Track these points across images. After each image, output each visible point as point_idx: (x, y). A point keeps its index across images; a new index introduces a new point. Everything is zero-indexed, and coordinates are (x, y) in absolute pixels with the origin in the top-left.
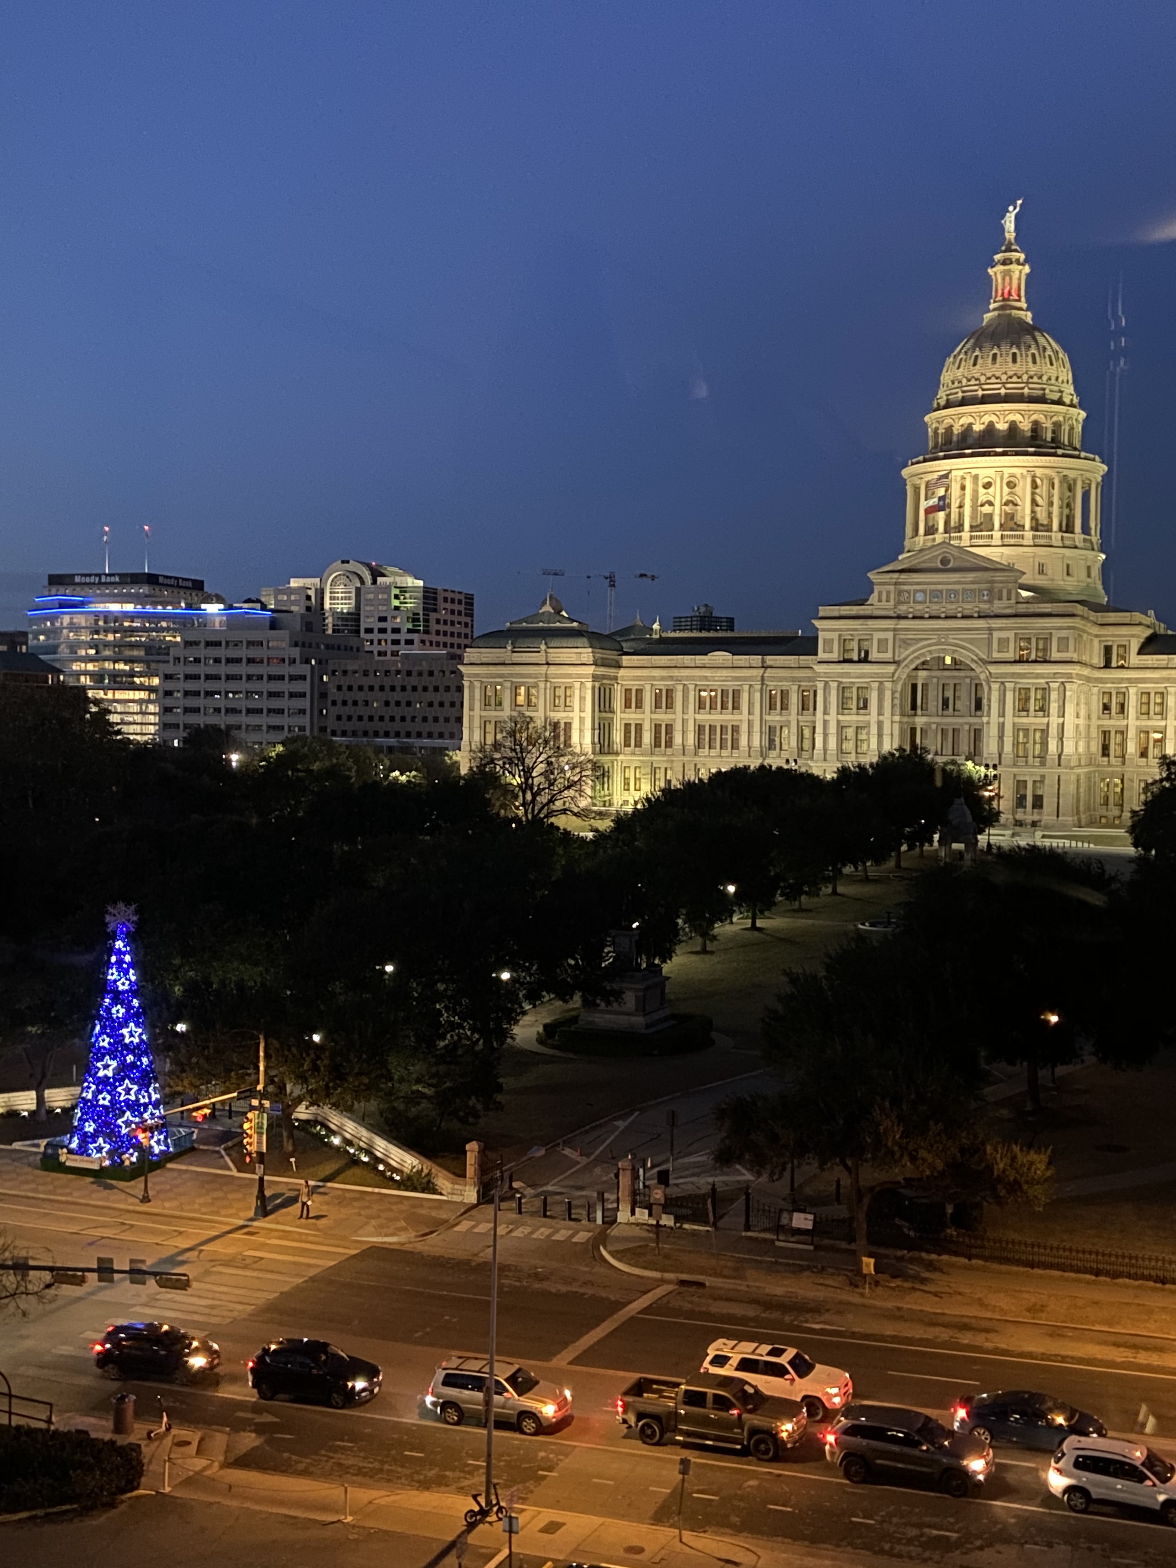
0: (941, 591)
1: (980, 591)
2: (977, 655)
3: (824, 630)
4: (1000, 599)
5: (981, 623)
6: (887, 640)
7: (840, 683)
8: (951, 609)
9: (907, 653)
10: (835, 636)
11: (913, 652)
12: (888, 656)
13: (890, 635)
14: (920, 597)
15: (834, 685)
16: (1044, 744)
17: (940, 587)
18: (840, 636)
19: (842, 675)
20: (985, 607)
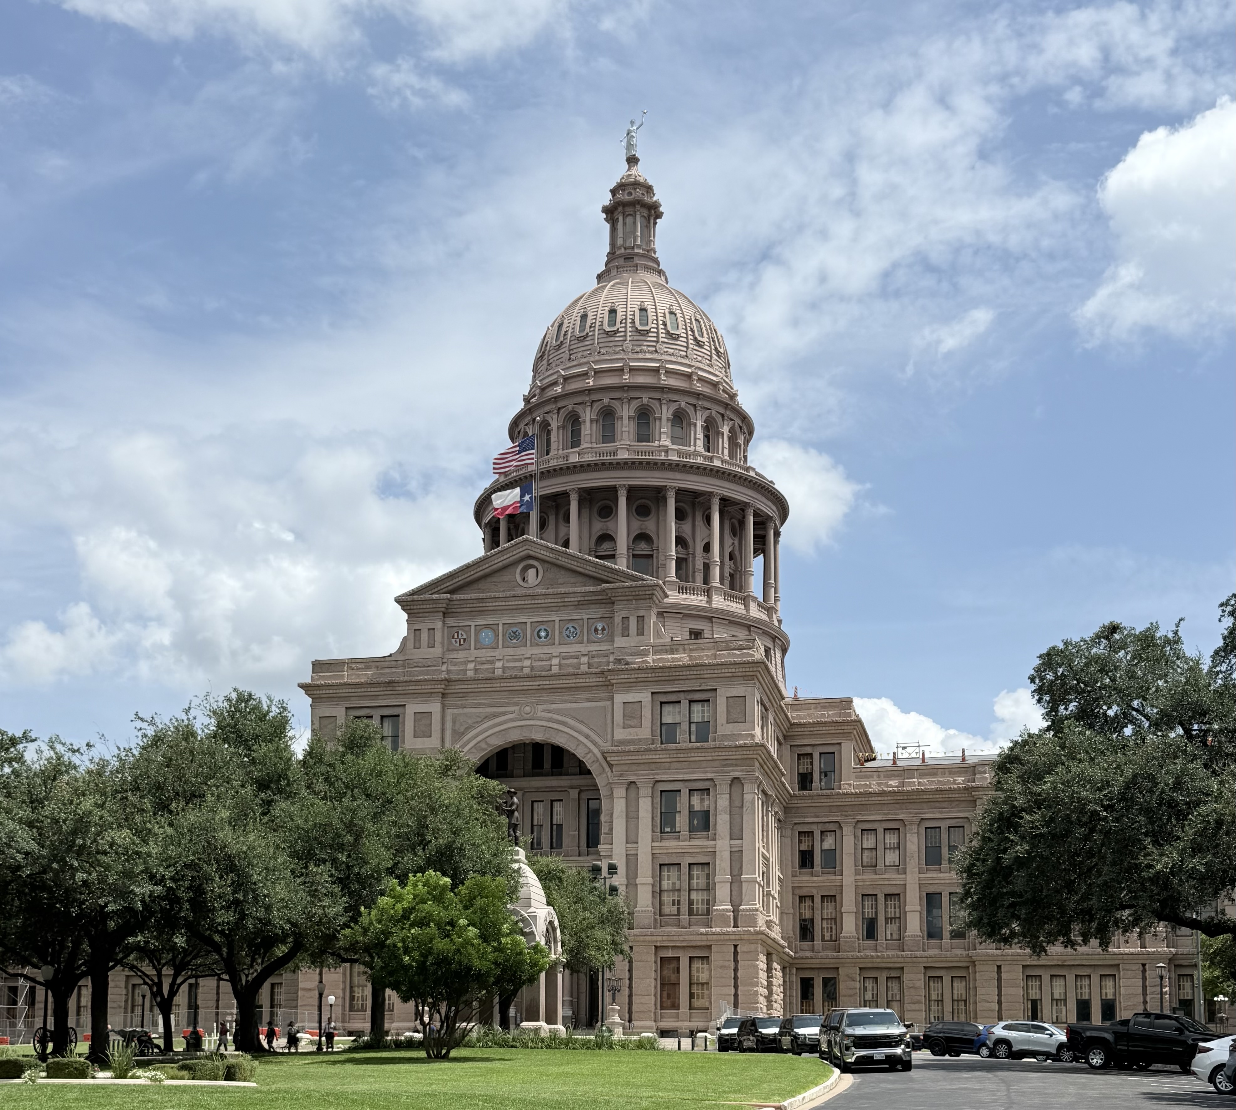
0: (523, 627)
1: (591, 622)
2: (586, 736)
4: (625, 633)
5: (593, 677)
6: (430, 714)
8: (542, 654)
9: (466, 737)
10: (339, 710)
11: (476, 736)
12: (432, 742)
13: (434, 706)
14: (487, 636)
16: (709, 888)
17: (520, 619)
18: (348, 710)
20: (600, 649)
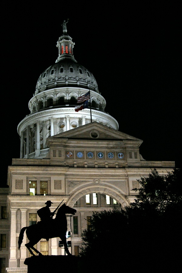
0: (93, 152)
1: (117, 153)
2: (119, 192)
3: (16, 174)
4: (131, 157)
5: (120, 172)
6: (60, 181)
7: (28, 210)
8: (101, 162)
9: (74, 190)
10: (24, 178)
11: (78, 189)
12: (62, 191)
13: (62, 178)
14: (80, 155)
15: (24, 211)
17: (92, 150)
18: (27, 178)
19: (30, 204)
20: (122, 162)
